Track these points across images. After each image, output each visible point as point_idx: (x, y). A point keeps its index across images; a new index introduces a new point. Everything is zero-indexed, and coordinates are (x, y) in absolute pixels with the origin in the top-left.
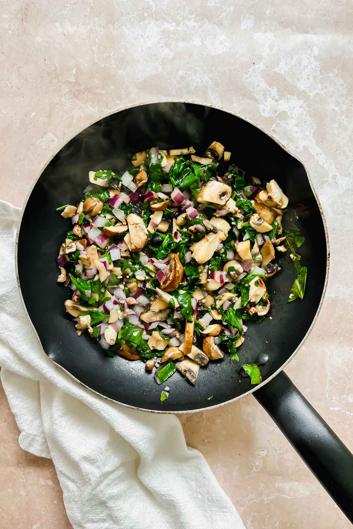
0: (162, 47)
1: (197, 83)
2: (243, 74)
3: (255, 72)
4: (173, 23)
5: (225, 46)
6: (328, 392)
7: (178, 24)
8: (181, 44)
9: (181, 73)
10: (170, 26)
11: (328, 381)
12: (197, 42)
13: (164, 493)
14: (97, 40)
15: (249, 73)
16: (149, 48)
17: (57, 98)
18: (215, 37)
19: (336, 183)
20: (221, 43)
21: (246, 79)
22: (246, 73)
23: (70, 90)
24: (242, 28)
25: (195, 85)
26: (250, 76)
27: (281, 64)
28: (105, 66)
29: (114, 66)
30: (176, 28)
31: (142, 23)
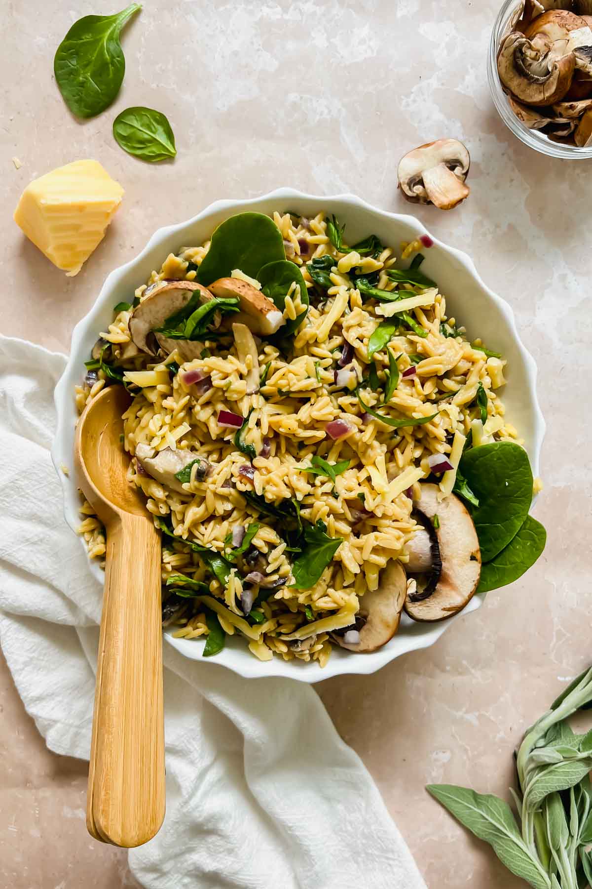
0: (258, 50)
1: (321, 114)
2: (402, 97)
3: (423, 94)
4: (277, 7)
5: (369, 47)
6: (555, 651)
7: (285, 10)
8: (291, 45)
9: (293, 97)
10: (272, 13)
11: (554, 633)
12: (320, 40)
13: (290, 825)
14: (143, 39)
15: (412, 96)
16: (235, 54)
17: (75, 145)
18: (352, 32)
19: (566, 288)
20: (362, 42)
21: (408, 105)
22: (407, 96)
23: (97, 132)
24: (399, 14)
25: (318, 118)
26: (414, 101)
27: (467, 77)
28: (158, 86)
29: (175, 86)
30: (282, 15)
31: (221, 9)
